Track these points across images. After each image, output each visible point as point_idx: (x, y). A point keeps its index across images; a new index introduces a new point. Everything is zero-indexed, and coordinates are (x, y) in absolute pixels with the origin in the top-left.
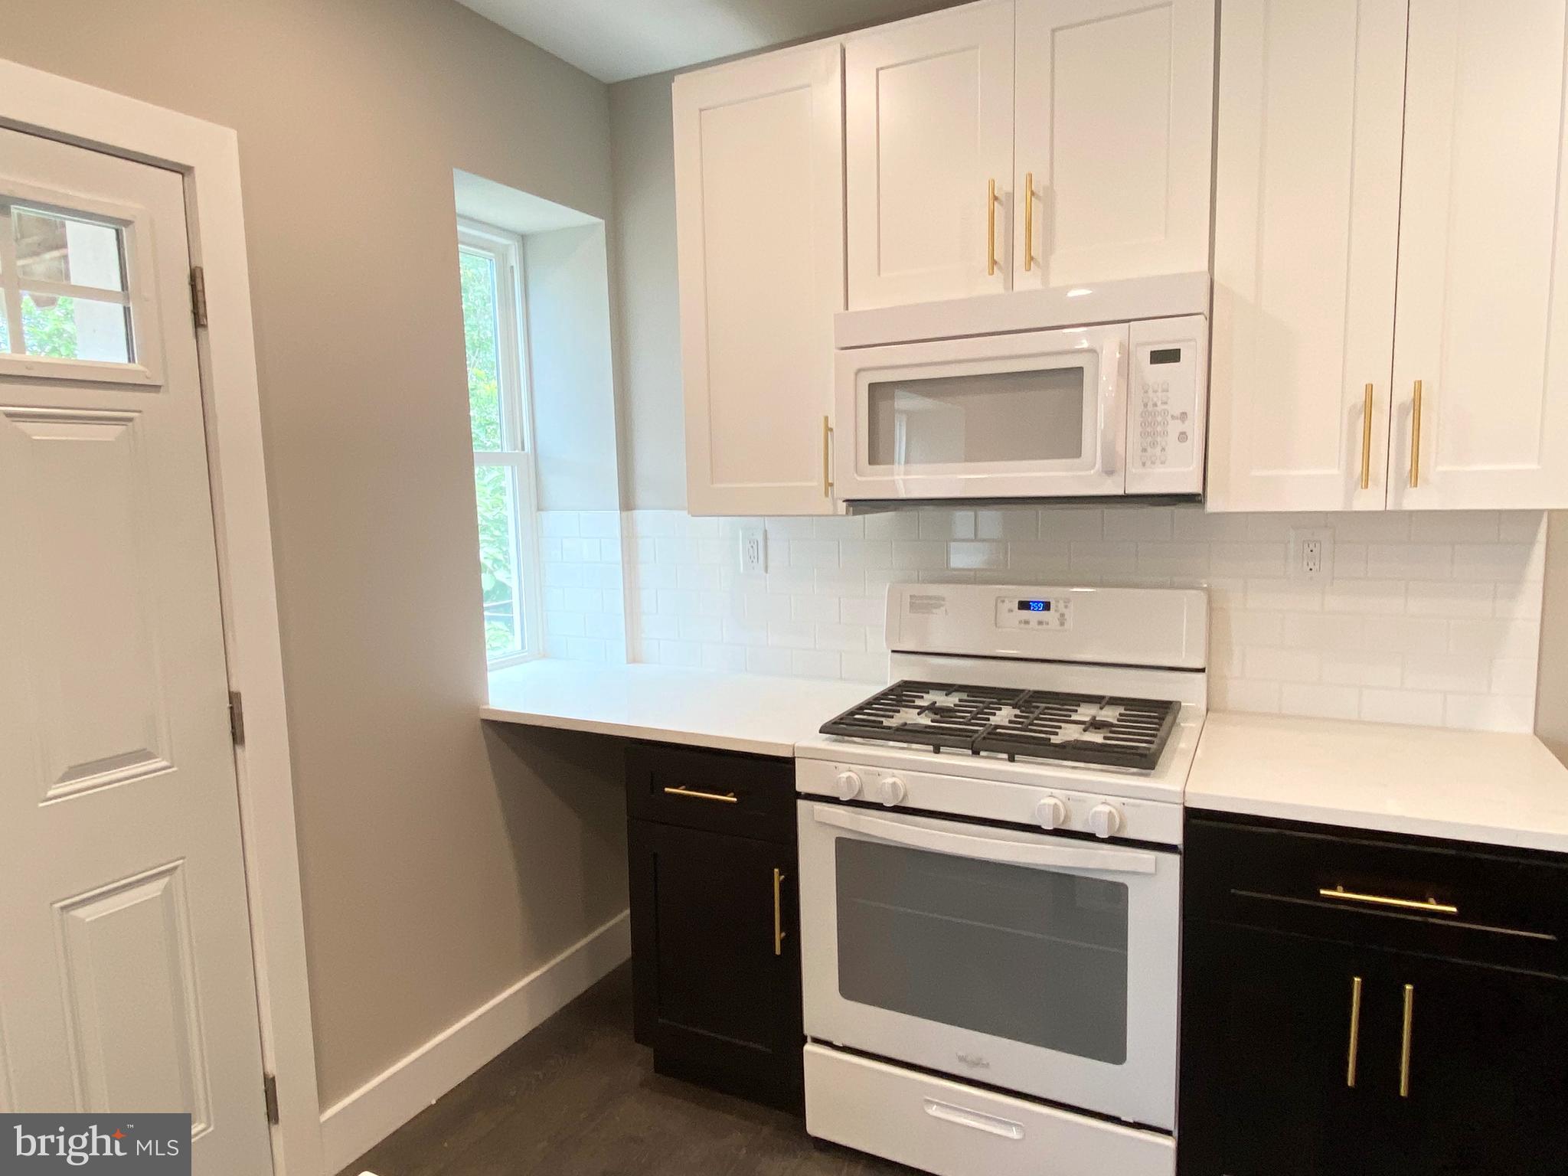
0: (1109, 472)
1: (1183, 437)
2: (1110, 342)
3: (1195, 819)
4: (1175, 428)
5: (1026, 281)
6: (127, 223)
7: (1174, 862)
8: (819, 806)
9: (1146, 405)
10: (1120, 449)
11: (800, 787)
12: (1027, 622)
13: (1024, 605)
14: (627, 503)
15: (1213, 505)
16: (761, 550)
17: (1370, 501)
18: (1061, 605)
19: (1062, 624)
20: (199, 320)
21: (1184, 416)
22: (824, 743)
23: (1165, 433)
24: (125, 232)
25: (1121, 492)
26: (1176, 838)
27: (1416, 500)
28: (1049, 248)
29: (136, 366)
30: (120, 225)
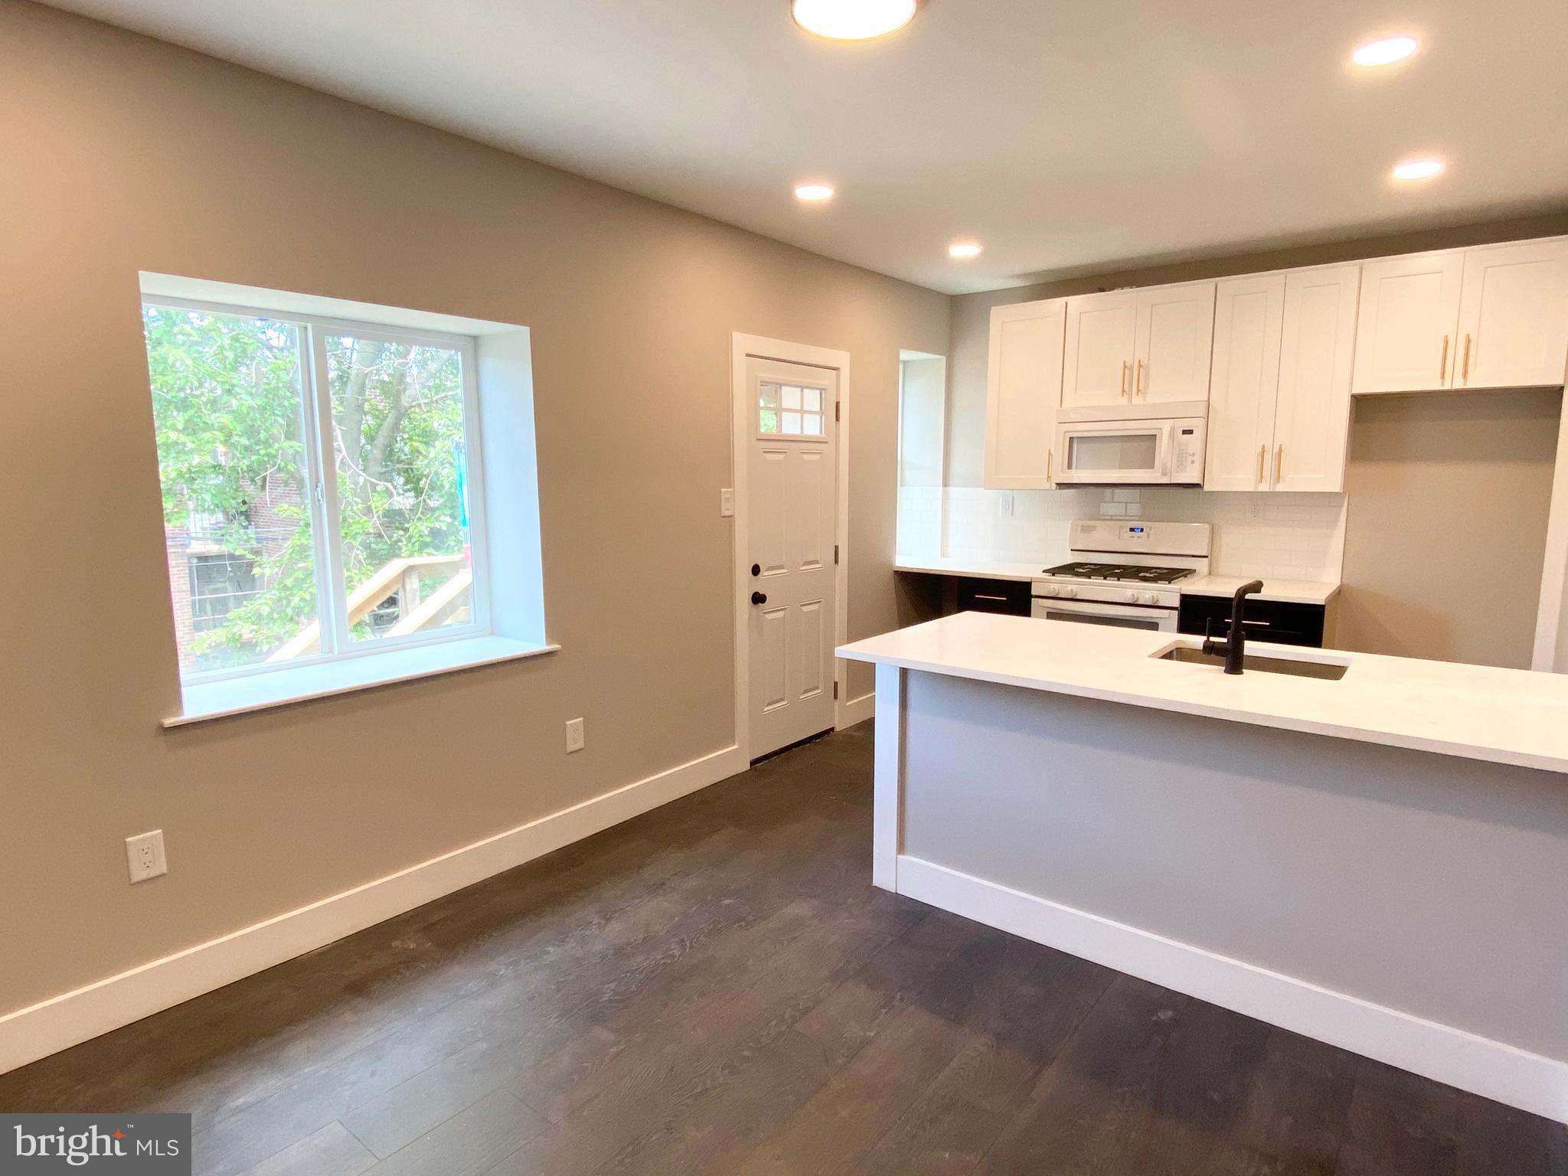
0: (1165, 474)
1: (1193, 462)
2: (1166, 427)
3: (1185, 598)
4: (1190, 459)
5: (1137, 400)
6: (824, 389)
7: (1175, 613)
8: (1040, 600)
9: (1179, 450)
10: (1169, 464)
11: (1033, 593)
12: (1133, 537)
13: (1132, 530)
14: (945, 484)
15: (1207, 488)
16: (1010, 506)
17: (1264, 487)
18: (1148, 529)
19: (1148, 538)
20: (837, 419)
21: (1194, 454)
22: (1046, 576)
23: (1186, 461)
24: (823, 392)
25: (1169, 482)
26: (1177, 604)
27: (1281, 488)
28: (1147, 387)
29: (823, 436)
30: (822, 390)
